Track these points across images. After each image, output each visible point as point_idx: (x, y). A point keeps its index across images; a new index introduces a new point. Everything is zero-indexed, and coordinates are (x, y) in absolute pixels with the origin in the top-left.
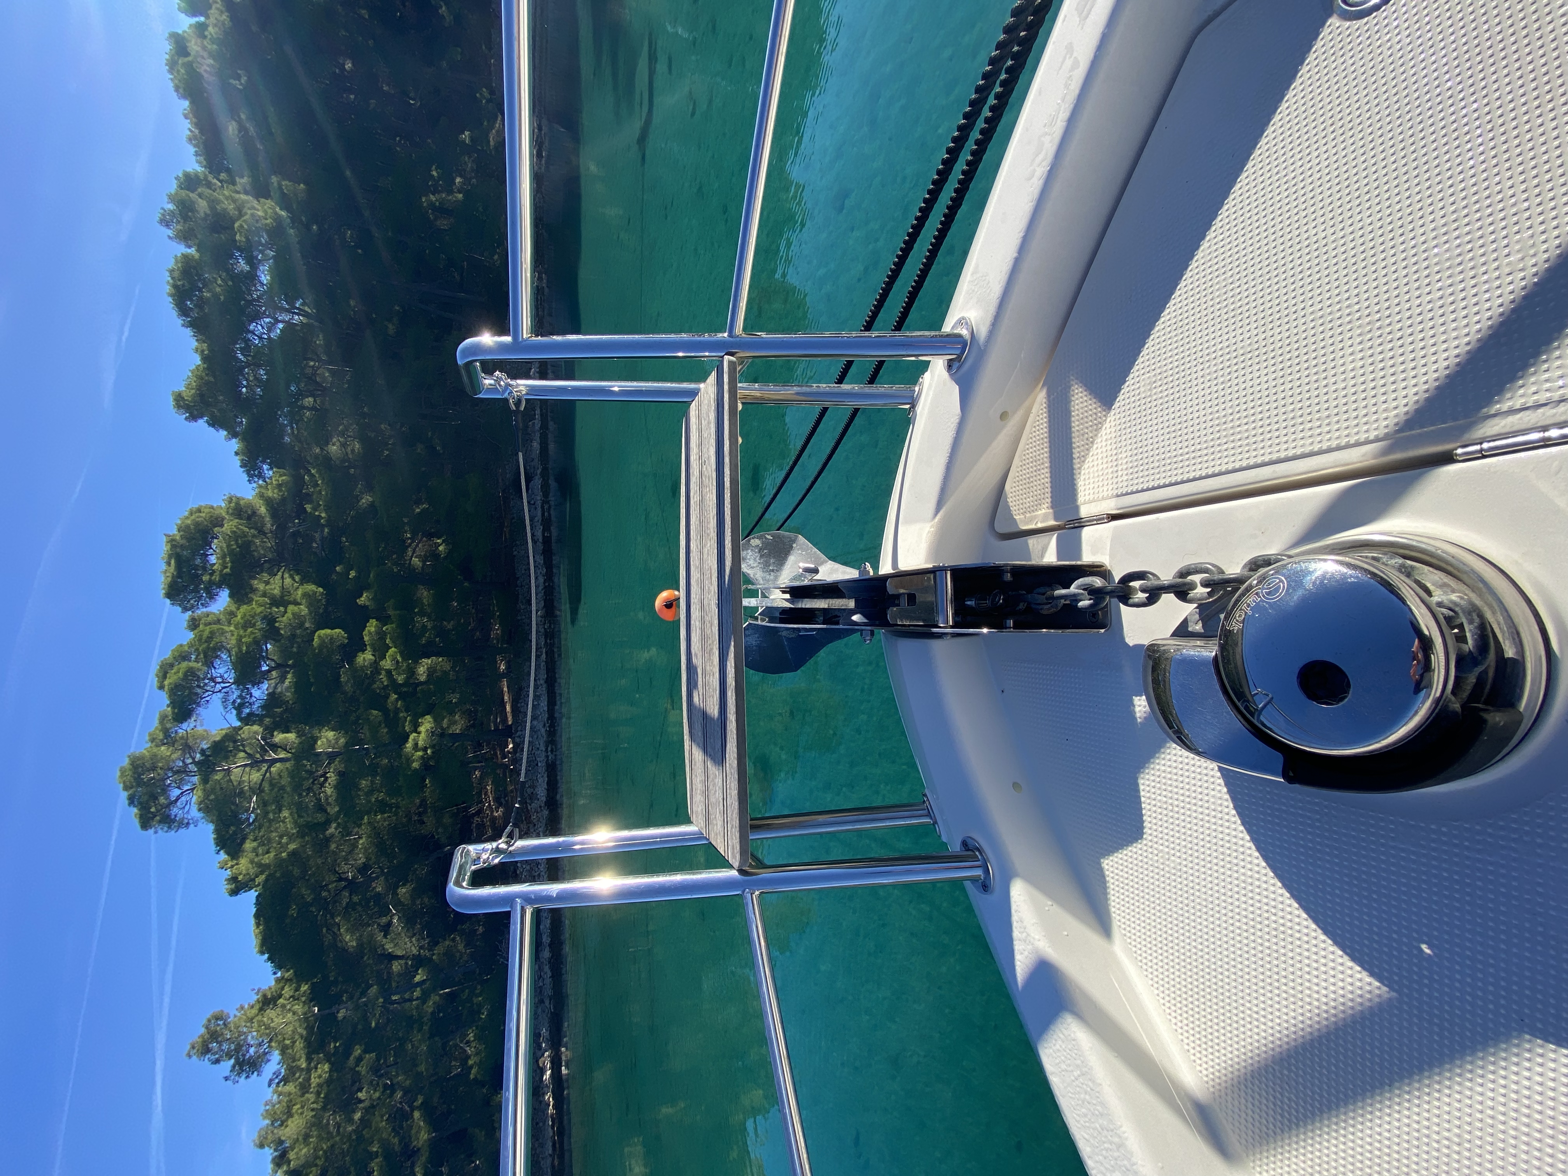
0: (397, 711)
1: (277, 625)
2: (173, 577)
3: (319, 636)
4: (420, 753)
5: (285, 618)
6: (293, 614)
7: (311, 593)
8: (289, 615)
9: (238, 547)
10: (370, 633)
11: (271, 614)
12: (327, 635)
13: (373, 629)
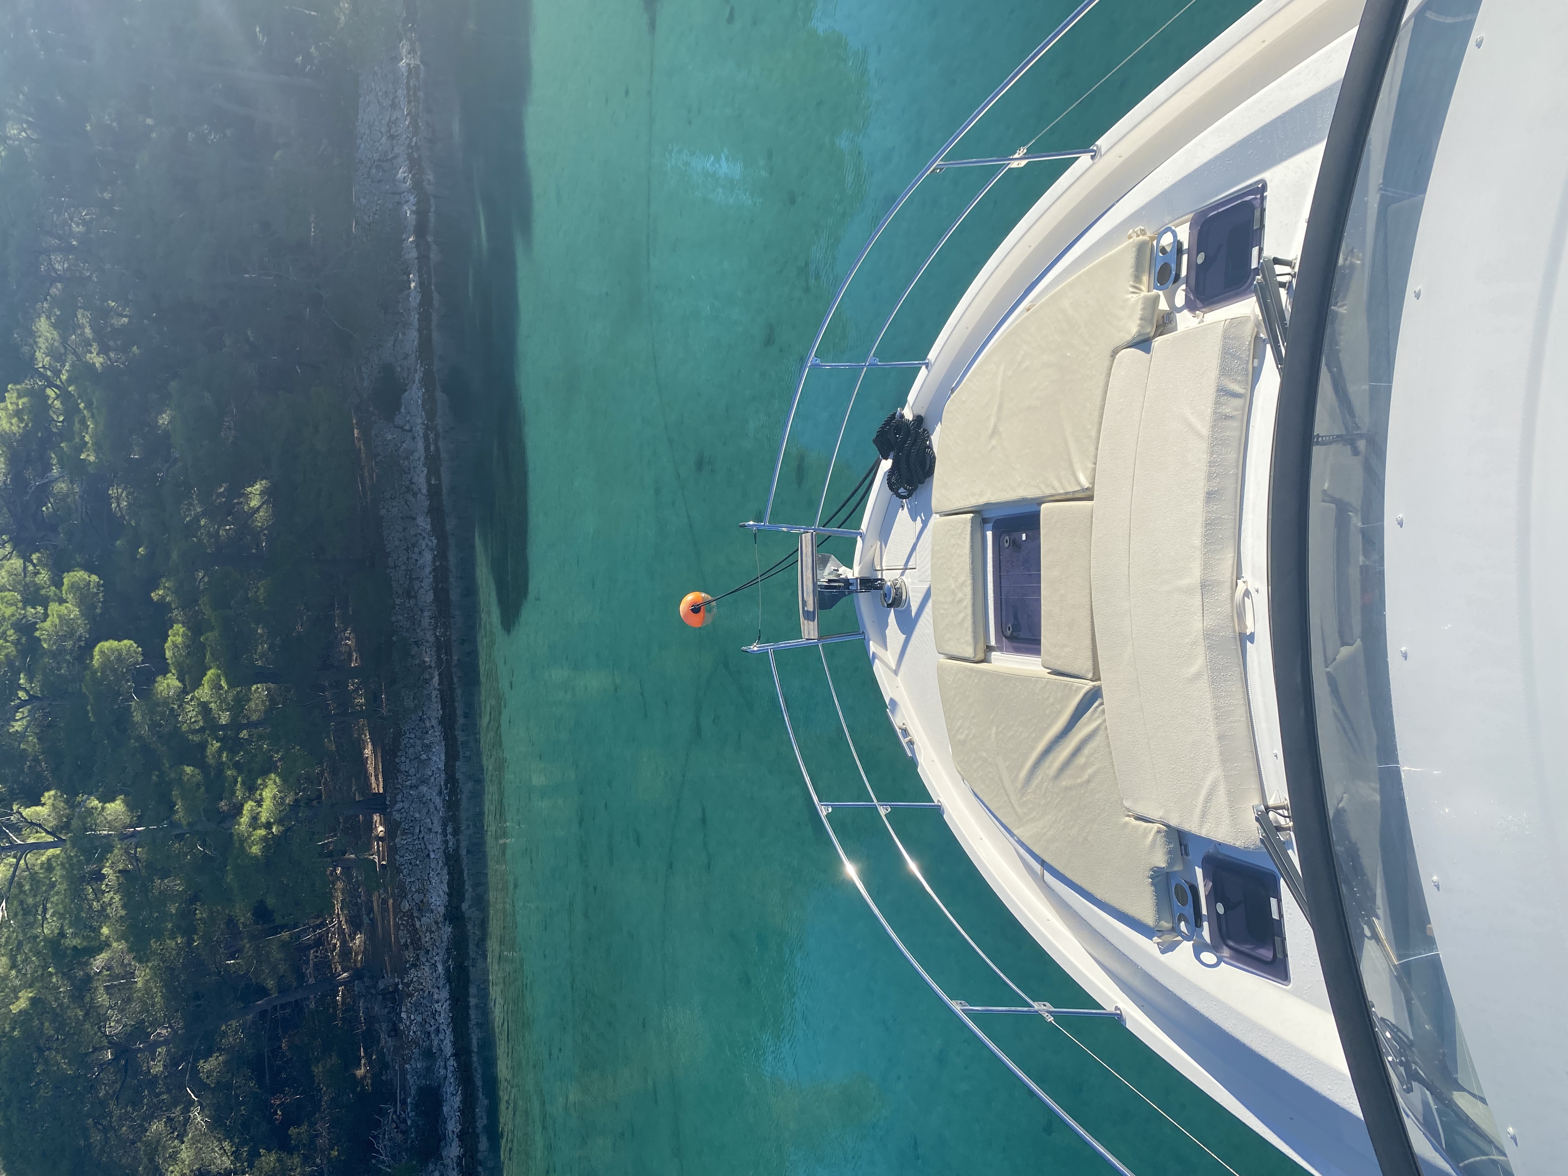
0: (220, 768)
1: (37, 634)
3: (102, 652)
4: (262, 832)
7: (82, 585)
10: (175, 646)
11: (25, 616)
12: (112, 650)
13: (179, 640)
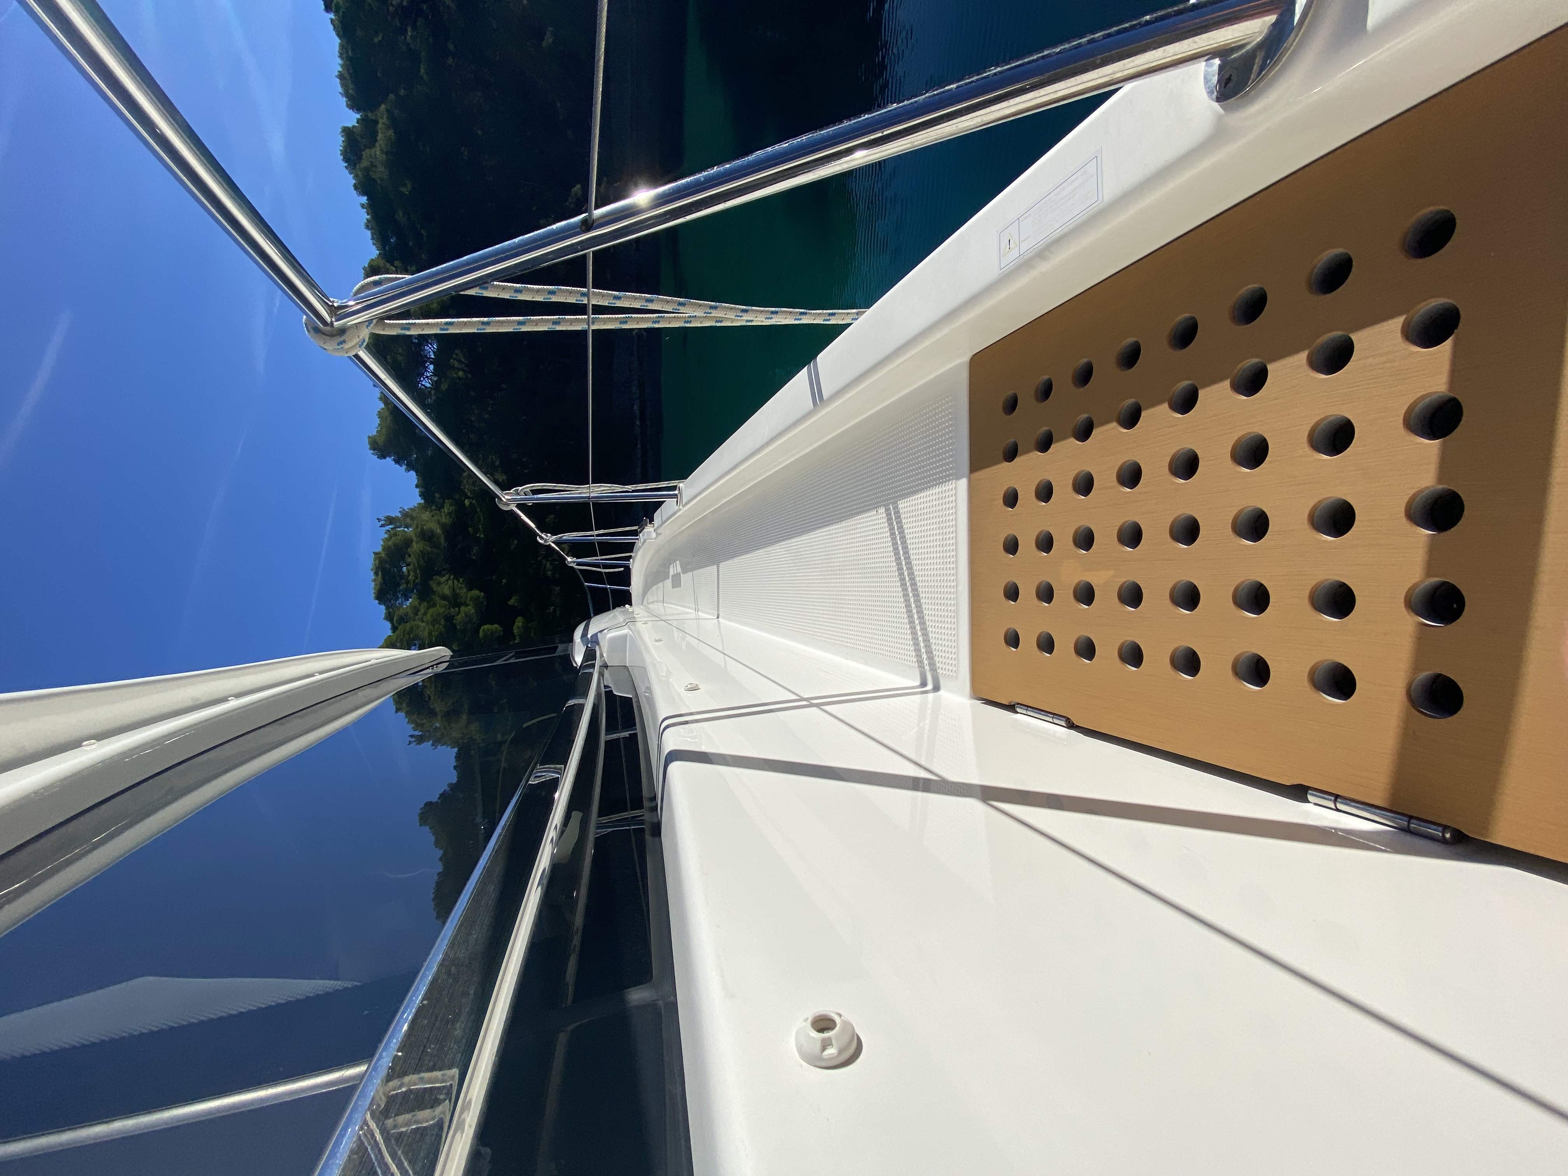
2: (381, 585)
5: (459, 616)
6: (465, 613)
8: (462, 614)
9: (425, 562)
